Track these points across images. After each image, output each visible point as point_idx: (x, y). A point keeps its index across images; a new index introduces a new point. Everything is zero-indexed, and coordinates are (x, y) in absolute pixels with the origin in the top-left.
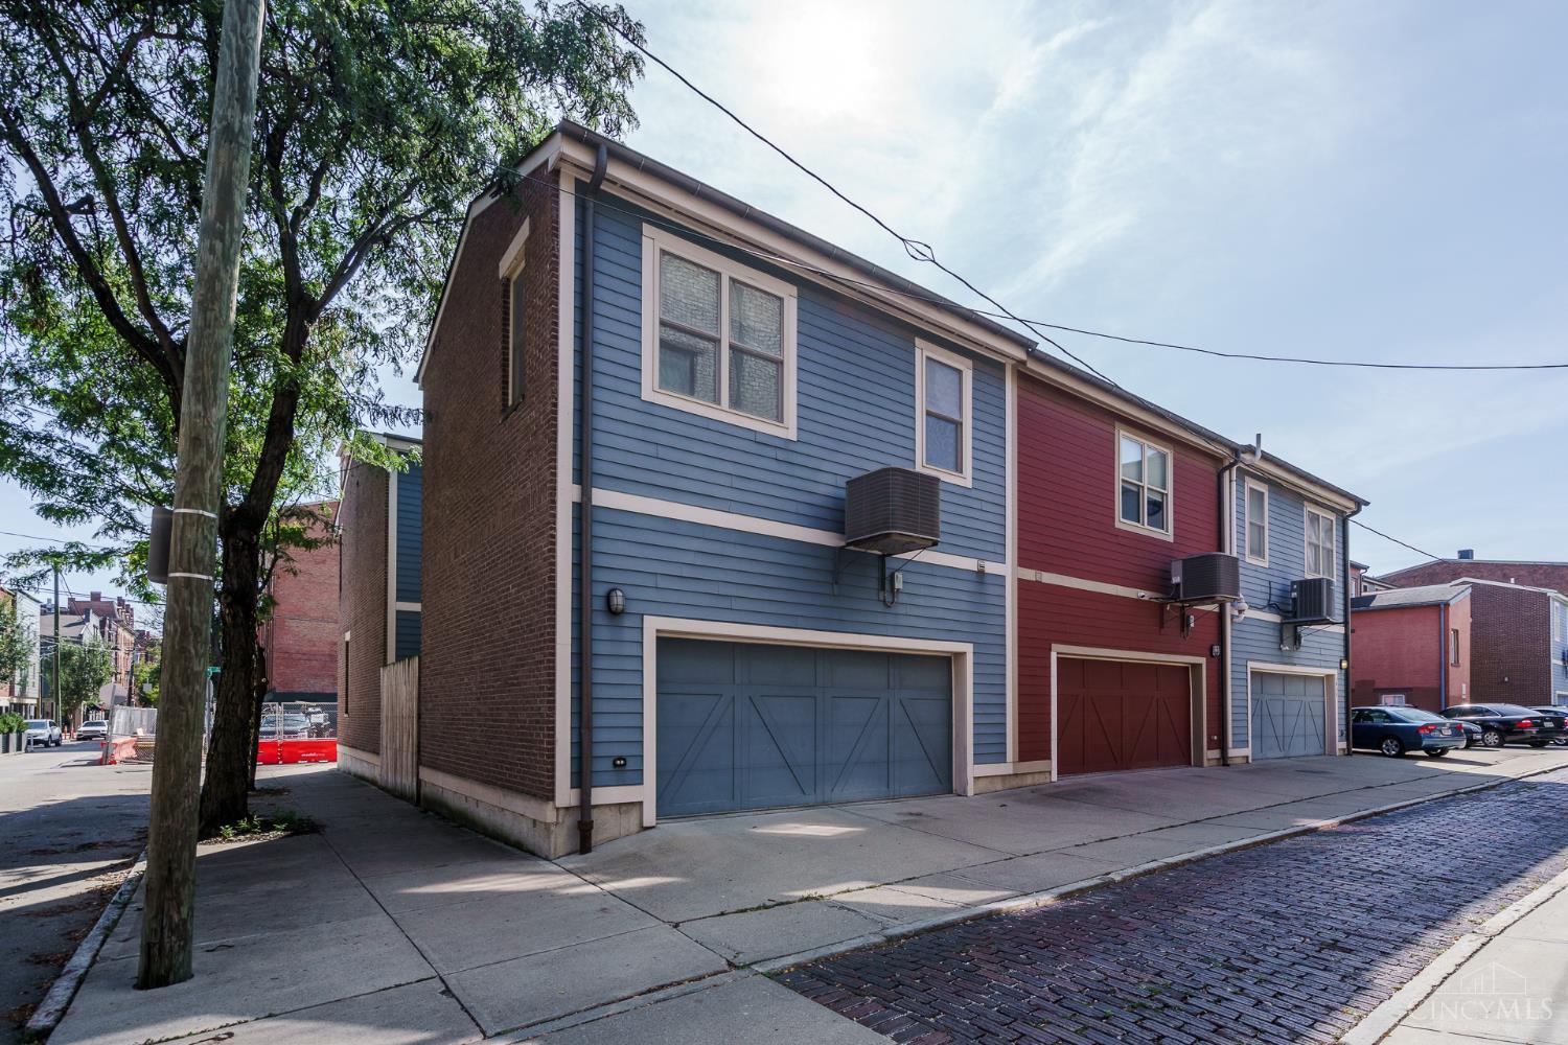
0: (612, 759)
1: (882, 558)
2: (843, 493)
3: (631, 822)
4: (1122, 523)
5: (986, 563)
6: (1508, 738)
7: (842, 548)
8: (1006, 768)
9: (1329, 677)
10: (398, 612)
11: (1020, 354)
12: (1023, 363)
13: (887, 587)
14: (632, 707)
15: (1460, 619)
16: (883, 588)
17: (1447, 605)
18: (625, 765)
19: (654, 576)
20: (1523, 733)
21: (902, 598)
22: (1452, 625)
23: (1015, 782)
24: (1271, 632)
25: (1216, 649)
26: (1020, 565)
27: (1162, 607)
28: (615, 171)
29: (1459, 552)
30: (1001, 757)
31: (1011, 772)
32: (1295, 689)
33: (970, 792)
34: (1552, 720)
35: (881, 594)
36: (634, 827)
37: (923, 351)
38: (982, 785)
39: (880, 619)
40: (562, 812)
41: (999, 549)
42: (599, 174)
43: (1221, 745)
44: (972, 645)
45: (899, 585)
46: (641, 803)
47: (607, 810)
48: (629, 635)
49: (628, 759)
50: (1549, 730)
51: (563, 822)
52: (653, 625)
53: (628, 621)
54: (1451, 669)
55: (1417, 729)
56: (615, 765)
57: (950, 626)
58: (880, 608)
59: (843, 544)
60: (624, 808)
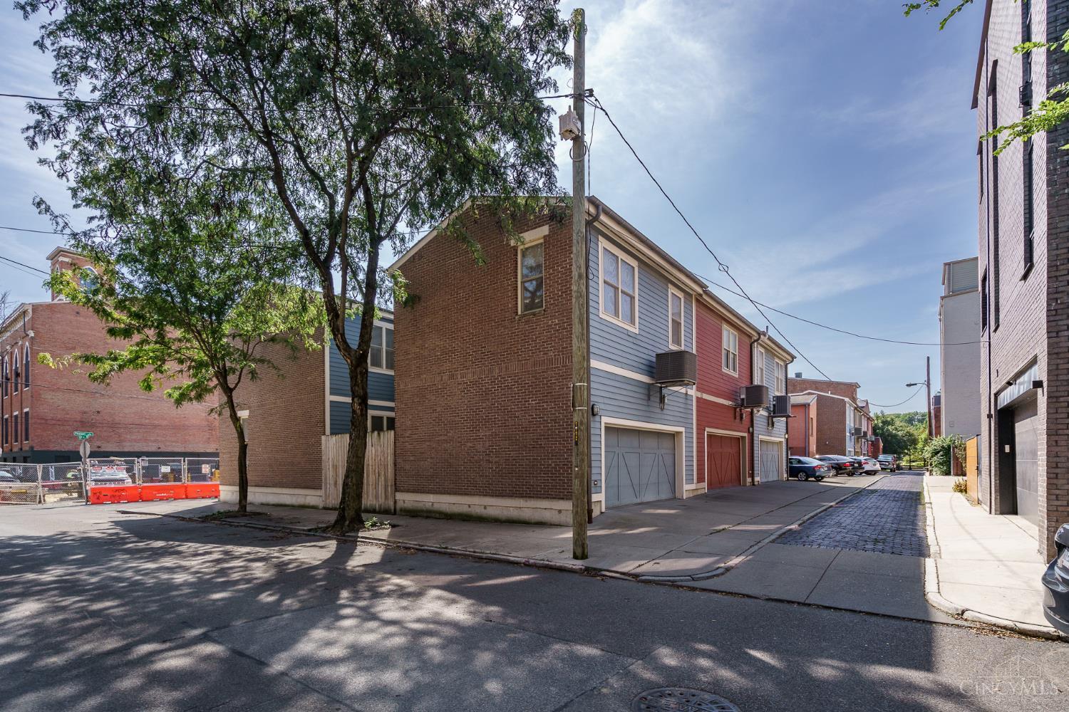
1: (661, 388)
2: (654, 360)
4: (725, 370)
6: (840, 472)
7: (653, 384)
8: (694, 486)
9: (781, 442)
10: (331, 402)
11: (700, 291)
12: (701, 295)
14: (599, 457)
15: (813, 413)
16: (662, 403)
17: (809, 405)
18: (597, 484)
19: (604, 398)
20: (846, 469)
21: (666, 407)
22: (811, 416)
23: (695, 493)
24: (765, 421)
25: (751, 429)
26: (697, 390)
27: (735, 409)
28: (603, 218)
29: (796, 374)
30: (692, 481)
31: (695, 488)
32: (770, 447)
33: (684, 497)
34: (858, 463)
35: (661, 405)
36: (599, 512)
37: (672, 290)
38: (687, 494)
39: (659, 416)
42: (596, 218)
43: (752, 476)
44: (684, 428)
45: (666, 401)
46: (601, 501)
48: (598, 425)
49: (598, 481)
50: (857, 468)
52: (605, 420)
53: (597, 419)
54: (810, 438)
55: (814, 468)
56: (594, 484)
57: (680, 420)
58: (660, 411)
59: (651, 382)
60: (596, 503)
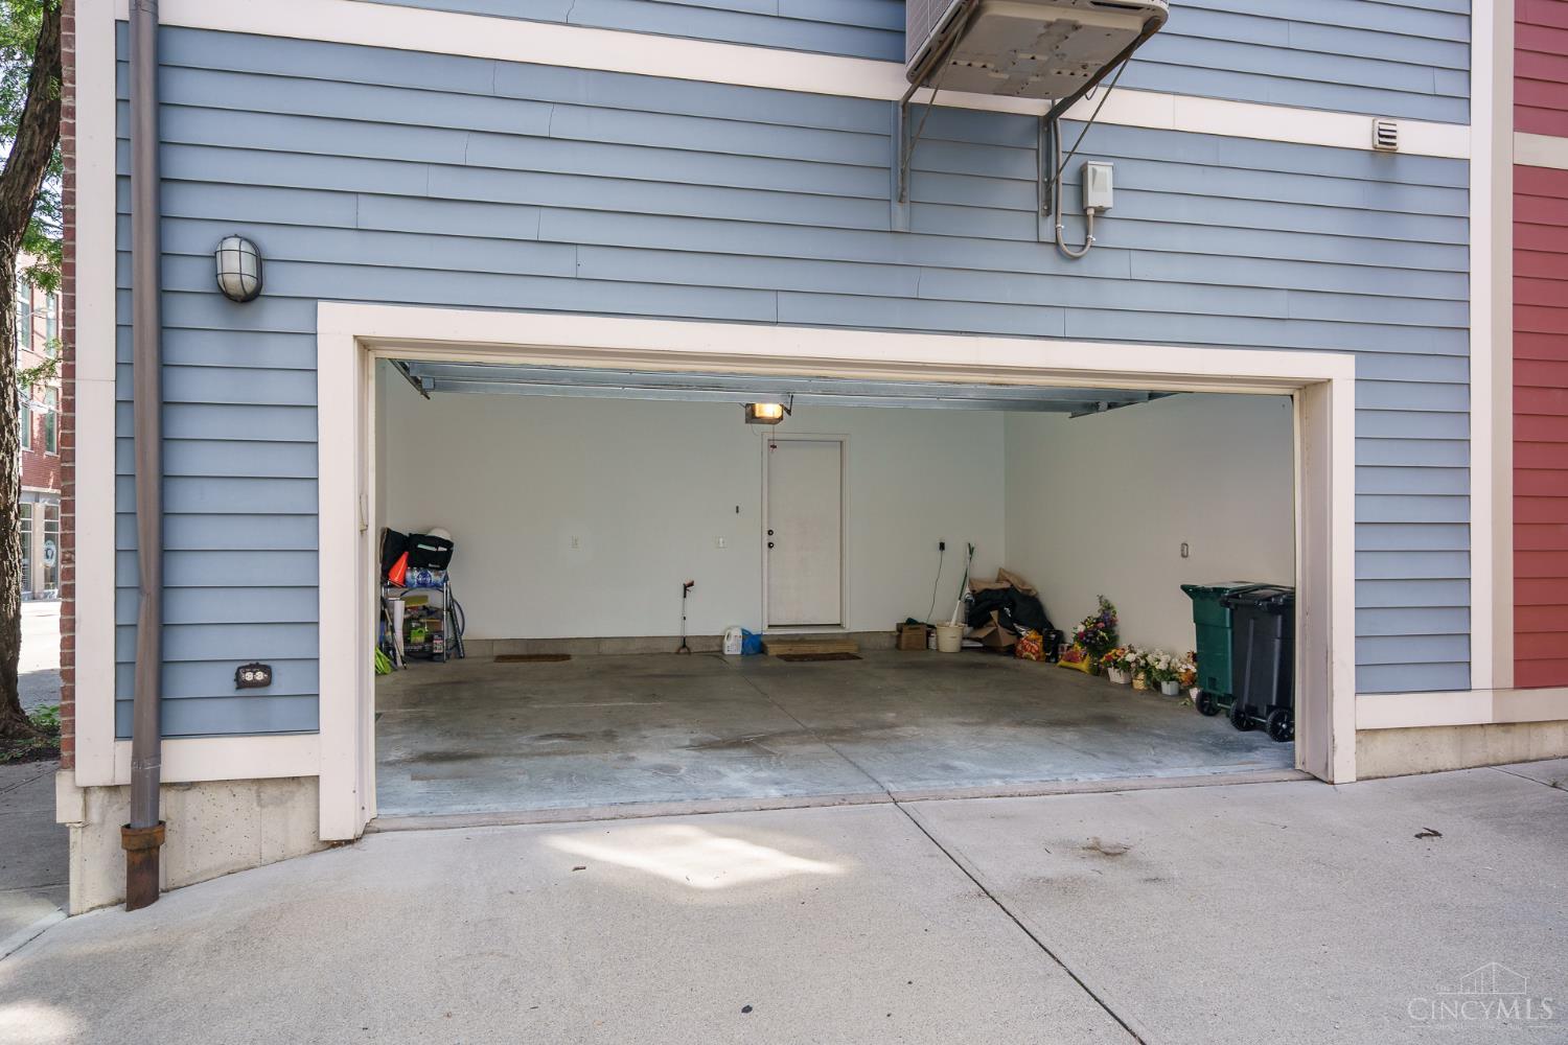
0: (235, 666)
1: (1048, 124)
3: (286, 827)
5: (1400, 123)
8: (1475, 707)
13: (1066, 201)
14: (288, 534)
16: (1049, 206)
18: (267, 683)
19: (354, 196)
21: (1109, 234)
23: (1504, 746)
26: (1521, 125)
30: (1456, 674)
31: (1487, 717)
33: (1344, 768)
35: (1047, 226)
36: (300, 840)
38: (1386, 755)
39: (1046, 293)
40: (97, 799)
41: (1448, 84)
44: (1351, 358)
45: (1102, 196)
46: (318, 776)
47: (223, 795)
48: (277, 352)
49: (275, 666)
51: (102, 824)
52: (347, 325)
53: (273, 317)
56: (241, 684)
57: (1278, 306)
58: (1045, 261)
60: (271, 791)
